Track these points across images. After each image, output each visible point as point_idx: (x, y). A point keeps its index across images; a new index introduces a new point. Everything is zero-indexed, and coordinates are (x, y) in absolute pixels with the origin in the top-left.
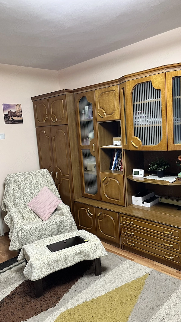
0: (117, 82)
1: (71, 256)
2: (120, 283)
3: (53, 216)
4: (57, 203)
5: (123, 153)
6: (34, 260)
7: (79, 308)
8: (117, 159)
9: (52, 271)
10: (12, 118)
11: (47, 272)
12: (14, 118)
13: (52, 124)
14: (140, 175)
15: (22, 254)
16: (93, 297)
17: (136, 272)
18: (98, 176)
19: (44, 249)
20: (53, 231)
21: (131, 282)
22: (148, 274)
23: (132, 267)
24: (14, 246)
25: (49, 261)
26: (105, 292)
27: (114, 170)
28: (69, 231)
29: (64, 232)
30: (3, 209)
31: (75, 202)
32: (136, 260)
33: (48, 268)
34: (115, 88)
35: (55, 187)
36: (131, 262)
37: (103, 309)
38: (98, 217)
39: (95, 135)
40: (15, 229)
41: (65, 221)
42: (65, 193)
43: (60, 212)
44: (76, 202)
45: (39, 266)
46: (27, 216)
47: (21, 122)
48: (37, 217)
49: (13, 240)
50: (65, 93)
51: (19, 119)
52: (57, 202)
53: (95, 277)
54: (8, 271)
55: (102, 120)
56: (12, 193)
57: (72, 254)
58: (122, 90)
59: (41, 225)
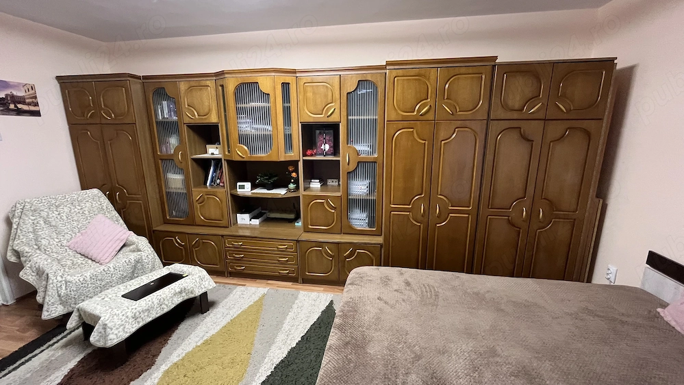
0: (212, 76)
1: (168, 298)
2: (235, 312)
3: (120, 255)
4: (125, 237)
5: (225, 165)
6: (109, 318)
7: (189, 357)
8: (215, 171)
9: (141, 324)
10: (16, 106)
11: (132, 328)
12: (20, 106)
13: (104, 121)
14: (246, 189)
15: (77, 318)
16: (205, 338)
17: (251, 296)
18: (188, 195)
19: (119, 300)
20: (125, 274)
21: (248, 308)
22: (264, 295)
23: (245, 293)
24: (53, 312)
25: (136, 313)
26: (219, 328)
27: (210, 185)
28: (151, 271)
29: (144, 273)
30: (13, 259)
31: (154, 231)
32: (247, 284)
33: (133, 323)
34: (210, 83)
35: (117, 215)
36: (242, 288)
37: (221, 346)
38: (193, 246)
39: (181, 141)
40: (51, 286)
41: (144, 258)
42: (134, 221)
43: (131, 247)
44: (156, 230)
45: (118, 323)
46: (69, 263)
47: (37, 114)
48: (90, 261)
49: (50, 303)
50: (129, 79)
51: (32, 108)
52: (124, 235)
53: (201, 316)
54: (45, 351)
55: (192, 121)
56: (32, 230)
57: (170, 295)
58: (220, 88)
59: (104, 270)
